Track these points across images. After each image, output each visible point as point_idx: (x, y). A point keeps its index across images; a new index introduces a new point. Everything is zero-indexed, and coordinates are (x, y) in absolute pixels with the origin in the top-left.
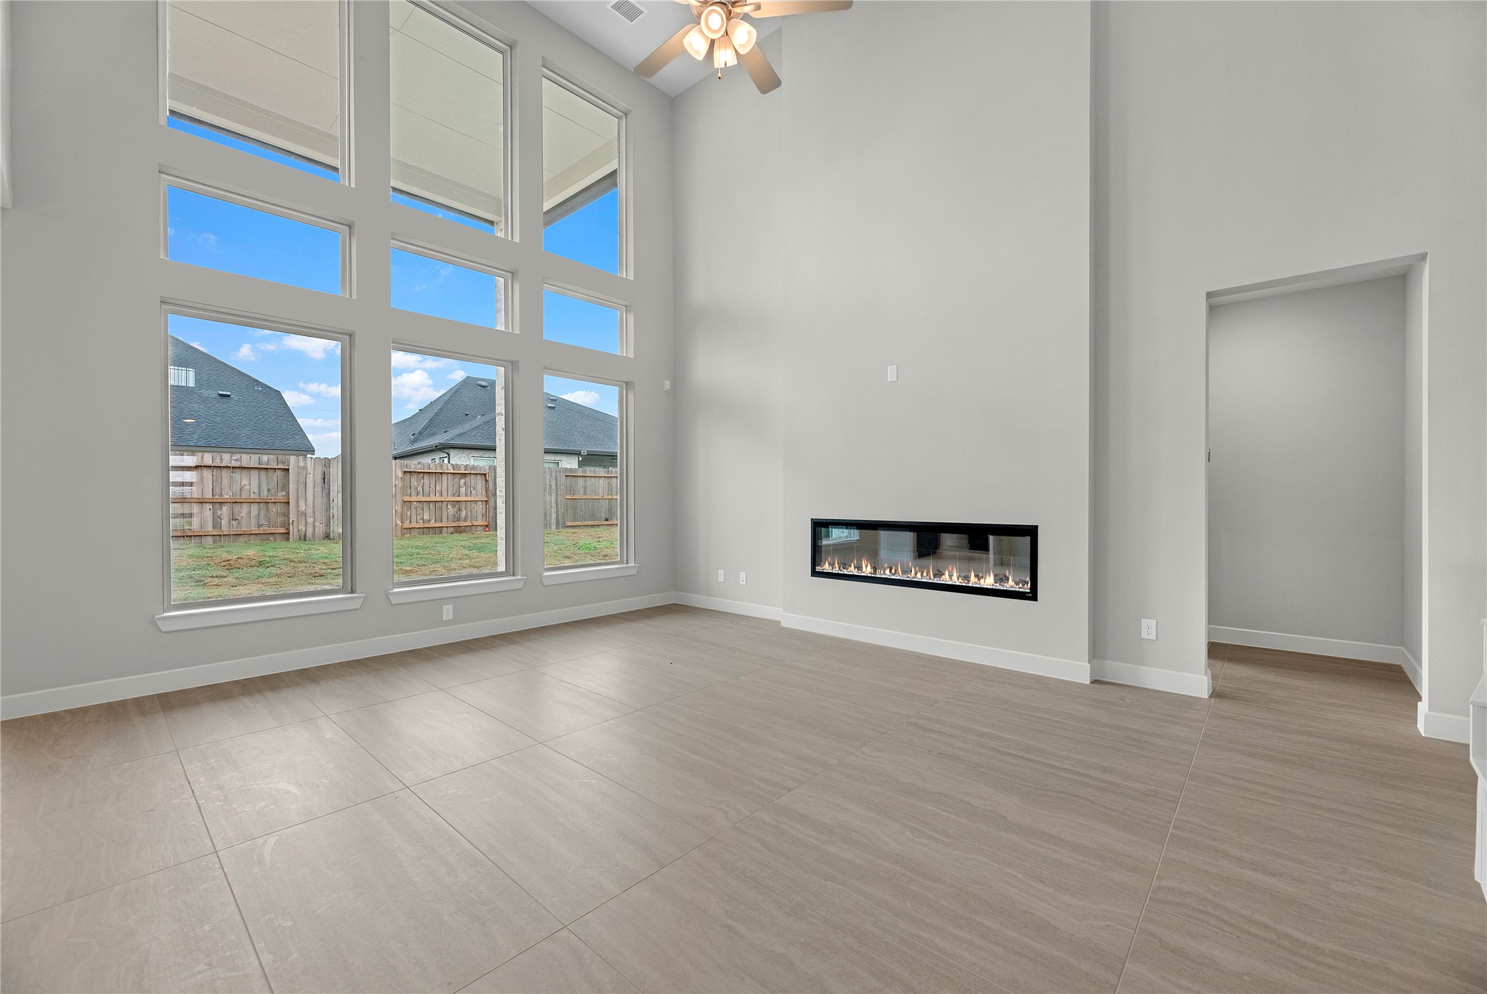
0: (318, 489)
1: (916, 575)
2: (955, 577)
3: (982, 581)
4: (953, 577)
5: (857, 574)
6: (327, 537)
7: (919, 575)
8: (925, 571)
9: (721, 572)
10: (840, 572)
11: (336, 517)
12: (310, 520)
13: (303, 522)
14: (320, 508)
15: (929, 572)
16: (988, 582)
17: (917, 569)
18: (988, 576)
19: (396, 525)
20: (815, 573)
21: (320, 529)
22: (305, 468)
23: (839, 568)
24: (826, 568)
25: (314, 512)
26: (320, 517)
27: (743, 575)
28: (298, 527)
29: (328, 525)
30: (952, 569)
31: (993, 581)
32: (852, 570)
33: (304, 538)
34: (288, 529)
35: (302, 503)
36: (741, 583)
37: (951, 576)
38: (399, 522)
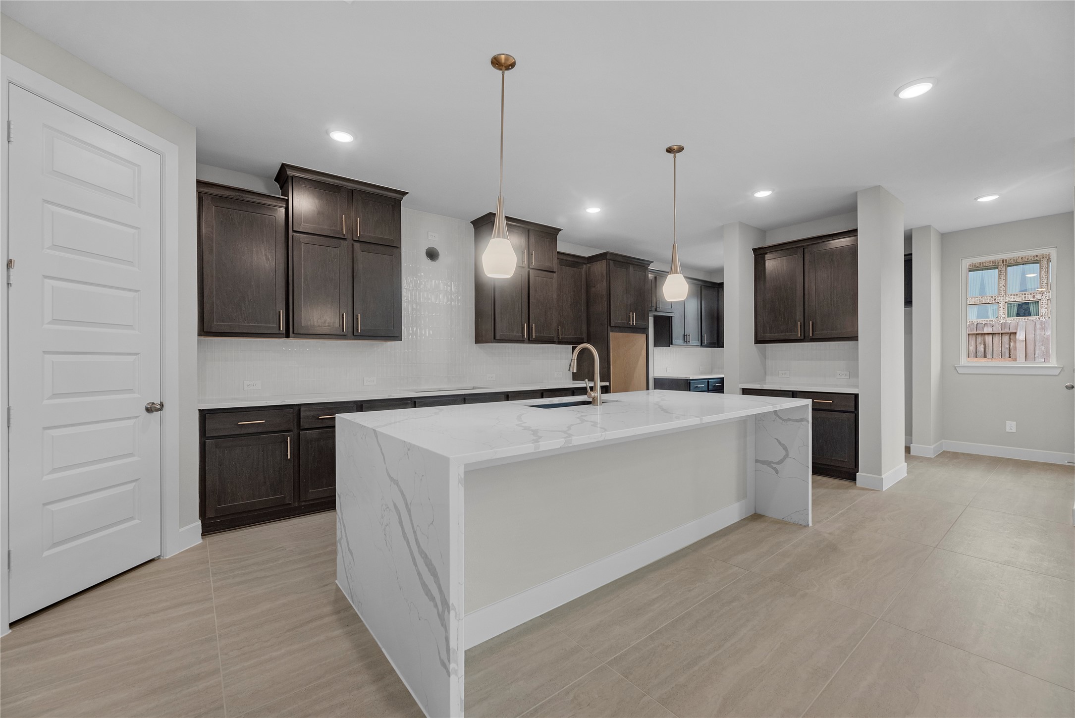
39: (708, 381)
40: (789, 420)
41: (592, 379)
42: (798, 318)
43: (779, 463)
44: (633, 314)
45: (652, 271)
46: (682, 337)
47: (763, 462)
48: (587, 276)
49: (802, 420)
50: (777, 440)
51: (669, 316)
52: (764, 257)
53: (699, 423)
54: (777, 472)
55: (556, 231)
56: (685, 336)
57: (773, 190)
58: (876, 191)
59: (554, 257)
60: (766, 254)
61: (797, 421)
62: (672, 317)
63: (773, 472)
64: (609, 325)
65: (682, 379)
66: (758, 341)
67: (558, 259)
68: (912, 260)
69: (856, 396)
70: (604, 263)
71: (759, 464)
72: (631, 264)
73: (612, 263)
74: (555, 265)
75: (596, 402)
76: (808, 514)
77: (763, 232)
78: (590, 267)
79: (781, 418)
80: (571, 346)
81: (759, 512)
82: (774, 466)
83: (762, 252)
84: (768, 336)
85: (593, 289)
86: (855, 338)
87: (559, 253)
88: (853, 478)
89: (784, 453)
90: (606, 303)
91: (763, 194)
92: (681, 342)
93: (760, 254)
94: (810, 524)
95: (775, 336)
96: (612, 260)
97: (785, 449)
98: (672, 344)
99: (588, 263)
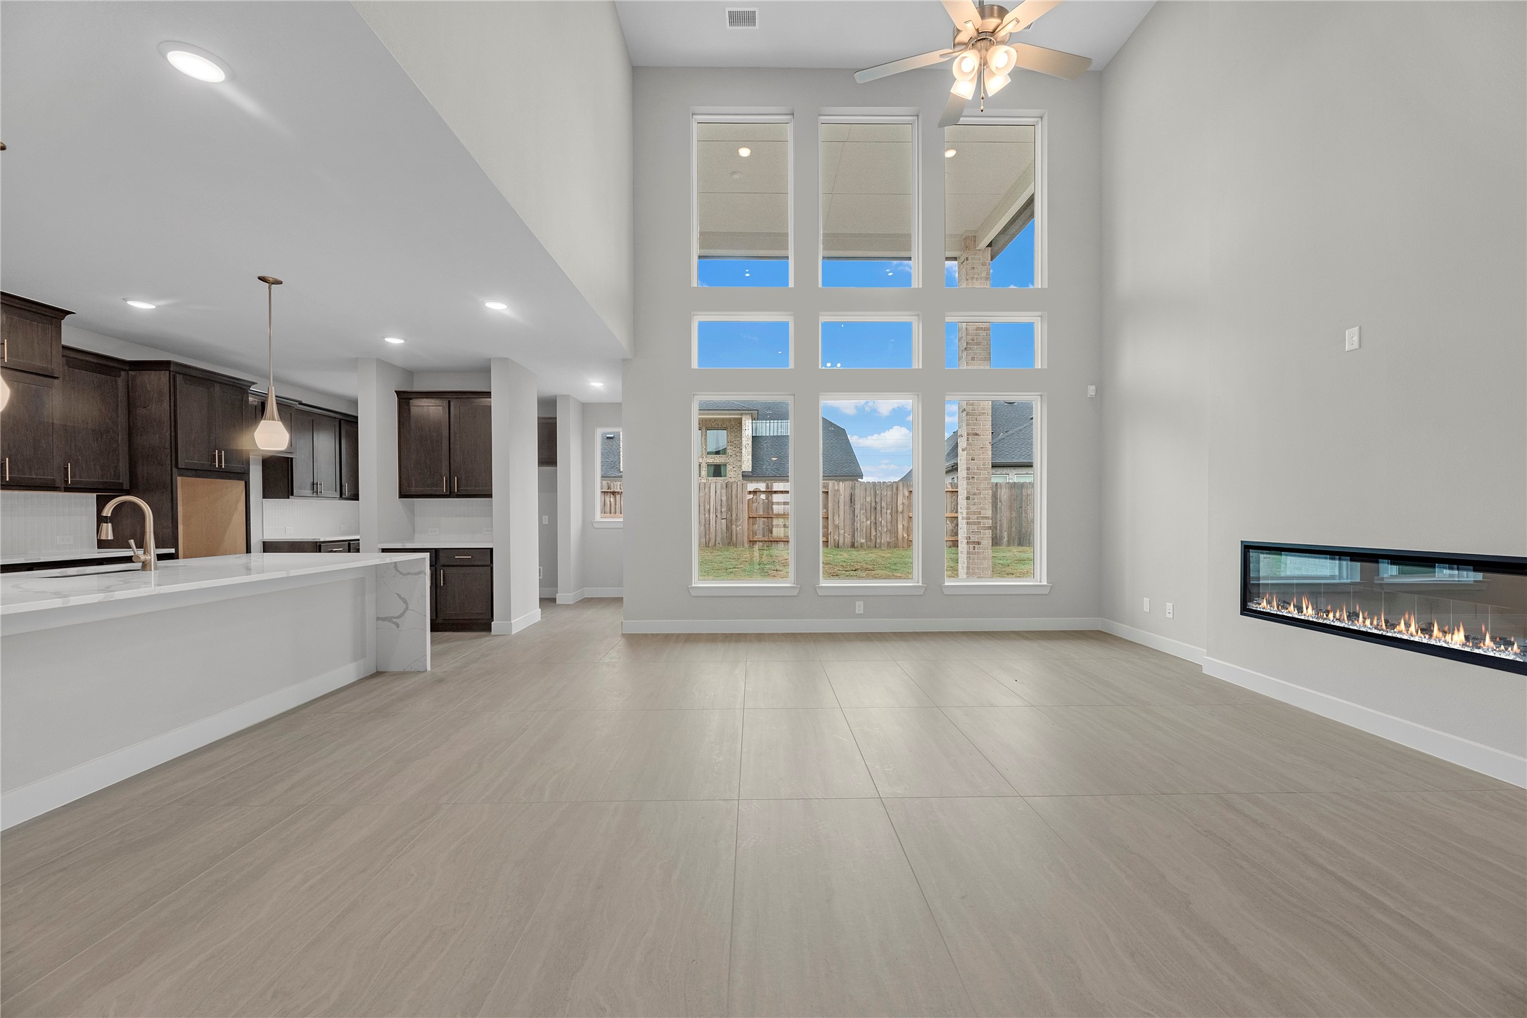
0: (847, 507)
1: (1364, 622)
2: (1412, 629)
3: (1448, 637)
4: (1410, 629)
5: (1297, 616)
6: (853, 546)
7: (1368, 622)
8: (1376, 618)
9: (1146, 600)
10: (1278, 613)
11: (859, 530)
12: (842, 532)
13: (837, 533)
14: (848, 522)
15: (1381, 618)
16: (1456, 640)
17: (1366, 614)
18: (1456, 631)
19: (903, 537)
20: (1245, 610)
21: (848, 539)
22: (838, 490)
23: (1278, 608)
24: (1263, 606)
25: (844, 526)
26: (848, 529)
27: (1169, 606)
28: (834, 537)
29: (854, 536)
30: (1409, 618)
31: (1463, 639)
32: (1292, 612)
33: (837, 546)
34: (827, 538)
35: (836, 518)
36: (1168, 615)
37: (1408, 625)
38: (905, 535)
39: (349, 544)
40: (409, 574)
41: (141, 544)
42: (443, 473)
43: (399, 617)
44: (220, 452)
45: (256, 394)
46: (309, 486)
47: (384, 619)
48: (128, 388)
49: (420, 573)
50: (398, 594)
51: (288, 458)
52: (409, 403)
53: (285, 576)
54: (398, 626)
55: (62, 314)
56: (314, 485)
57: (406, 340)
58: (505, 361)
59: (54, 352)
60: (411, 399)
61: (416, 574)
62: (292, 459)
63: (394, 626)
64: (174, 466)
65: (308, 542)
66: (403, 495)
67: (63, 356)
68: (556, 424)
69: (491, 550)
70: (164, 377)
71: (380, 622)
72: (216, 382)
73: (179, 378)
74: (57, 365)
75: (148, 566)
76: (426, 660)
77: (410, 373)
78: (134, 377)
79: (401, 573)
80: (95, 495)
81: (379, 670)
82: (395, 620)
83: (406, 396)
84: (413, 490)
85: (141, 411)
86: (490, 496)
87: (65, 348)
88: (489, 629)
89: (405, 606)
90: (168, 434)
91: (395, 341)
92: (308, 492)
93: (405, 398)
94: (429, 669)
95: (420, 490)
96: (179, 373)
97: (405, 602)
98: (292, 495)
99: (130, 370)
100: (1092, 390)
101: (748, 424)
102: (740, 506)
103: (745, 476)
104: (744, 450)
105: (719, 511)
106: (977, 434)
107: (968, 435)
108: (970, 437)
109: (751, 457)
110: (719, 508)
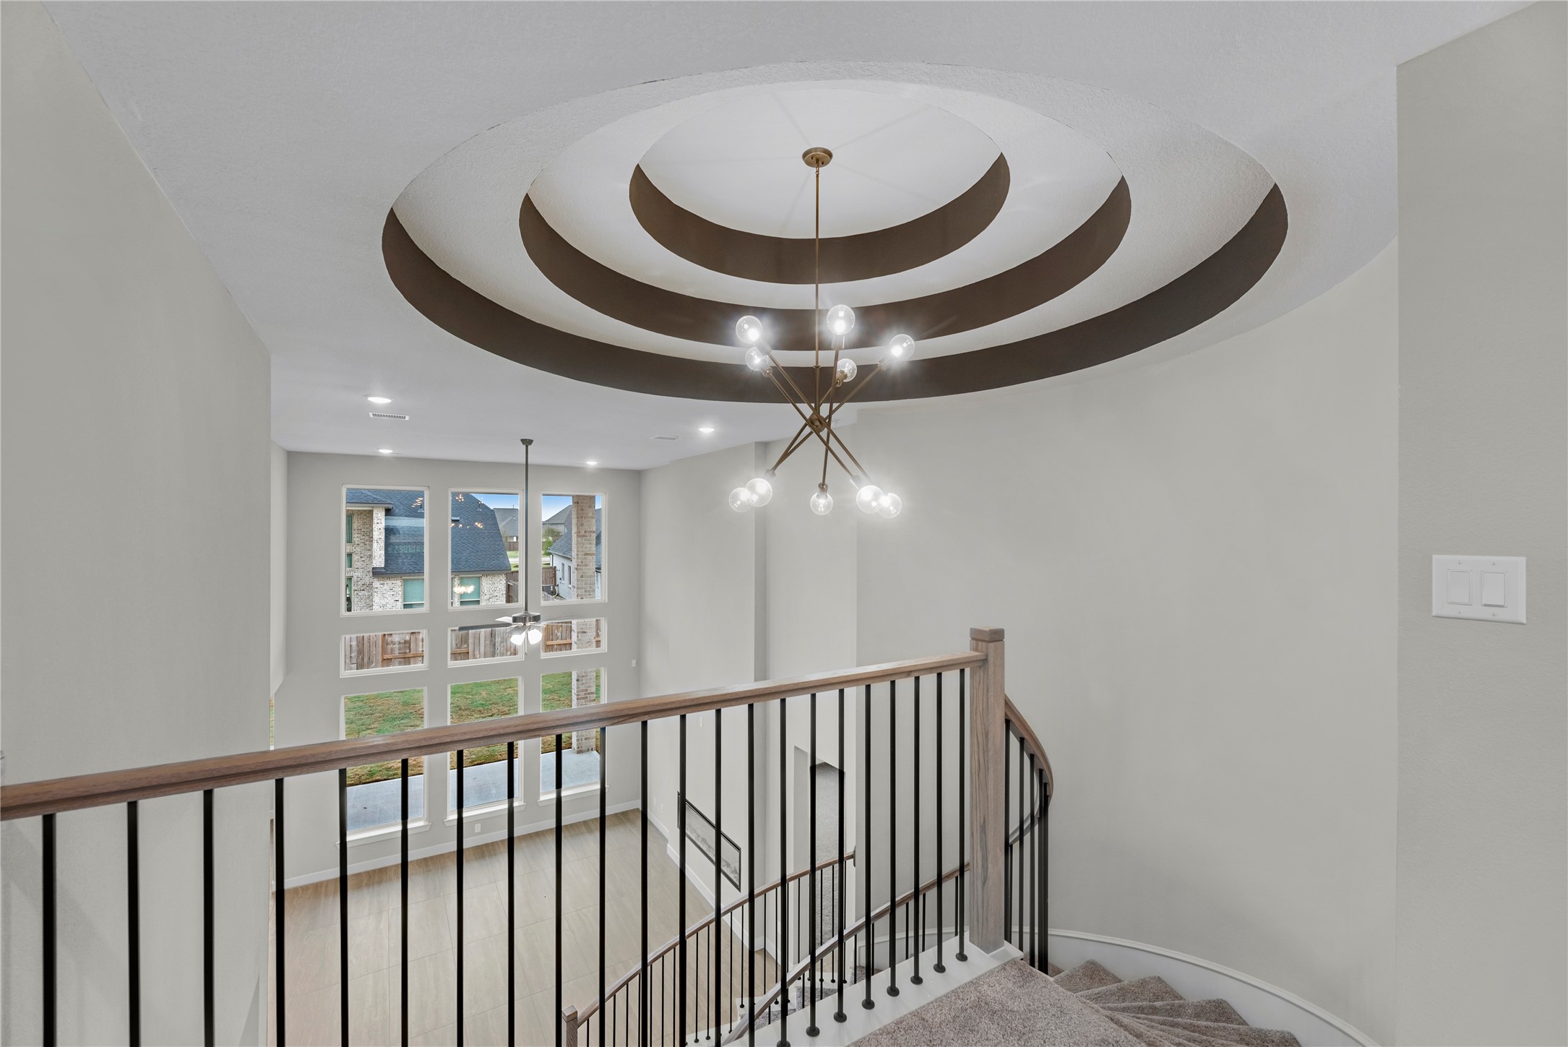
27: (662, 805)
100: (634, 662)
101: (379, 520)
102: (373, 648)
103: (376, 573)
104: (375, 545)
105: (348, 657)
106: (584, 632)
107: (578, 633)
108: (580, 635)
109: (383, 552)
110: (348, 653)
